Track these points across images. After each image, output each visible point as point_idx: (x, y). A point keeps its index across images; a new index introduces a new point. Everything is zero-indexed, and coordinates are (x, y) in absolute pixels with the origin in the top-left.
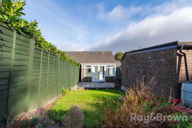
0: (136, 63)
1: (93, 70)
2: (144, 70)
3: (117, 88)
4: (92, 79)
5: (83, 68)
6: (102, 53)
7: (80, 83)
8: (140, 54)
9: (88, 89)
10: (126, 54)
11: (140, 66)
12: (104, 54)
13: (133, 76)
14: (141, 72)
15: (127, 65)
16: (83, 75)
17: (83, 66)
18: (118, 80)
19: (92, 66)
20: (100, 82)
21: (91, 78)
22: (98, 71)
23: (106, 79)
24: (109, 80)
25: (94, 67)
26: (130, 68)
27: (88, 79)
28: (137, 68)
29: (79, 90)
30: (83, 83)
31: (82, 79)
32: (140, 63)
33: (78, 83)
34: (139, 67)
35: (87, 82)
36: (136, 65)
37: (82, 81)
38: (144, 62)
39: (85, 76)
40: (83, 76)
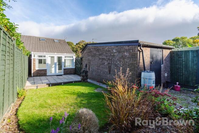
0: (100, 55)
1: (49, 61)
2: (109, 62)
3: (84, 80)
4: (47, 72)
5: (34, 58)
6: (55, 41)
7: (31, 78)
8: (105, 47)
9: (51, 85)
10: (88, 46)
11: (105, 58)
12: (57, 42)
13: (96, 67)
14: (106, 63)
15: (89, 56)
16: (34, 67)
17: (34, 56)
18: (85, 72)
19: (46, 55)
20: (57, 75)
21: (45, 70)
22: (55, 62)
23: (64, 71)
24: (68, 72)
25: (50, 57)
26: (93, 59)
27: (41, 72)
28: (101, 60)
29: (39, 88)
30: (34, 77)
31: (32, 72)
32: (105, 55)
33: (28, 78)
34: (103, 59)
35: (40, 76)
36: (101, 57)
37: (32, 76)
38: (109, 55)
39: (37, 69)
40: (33, 69)
